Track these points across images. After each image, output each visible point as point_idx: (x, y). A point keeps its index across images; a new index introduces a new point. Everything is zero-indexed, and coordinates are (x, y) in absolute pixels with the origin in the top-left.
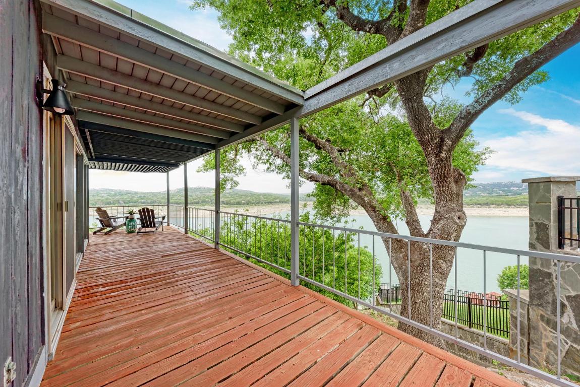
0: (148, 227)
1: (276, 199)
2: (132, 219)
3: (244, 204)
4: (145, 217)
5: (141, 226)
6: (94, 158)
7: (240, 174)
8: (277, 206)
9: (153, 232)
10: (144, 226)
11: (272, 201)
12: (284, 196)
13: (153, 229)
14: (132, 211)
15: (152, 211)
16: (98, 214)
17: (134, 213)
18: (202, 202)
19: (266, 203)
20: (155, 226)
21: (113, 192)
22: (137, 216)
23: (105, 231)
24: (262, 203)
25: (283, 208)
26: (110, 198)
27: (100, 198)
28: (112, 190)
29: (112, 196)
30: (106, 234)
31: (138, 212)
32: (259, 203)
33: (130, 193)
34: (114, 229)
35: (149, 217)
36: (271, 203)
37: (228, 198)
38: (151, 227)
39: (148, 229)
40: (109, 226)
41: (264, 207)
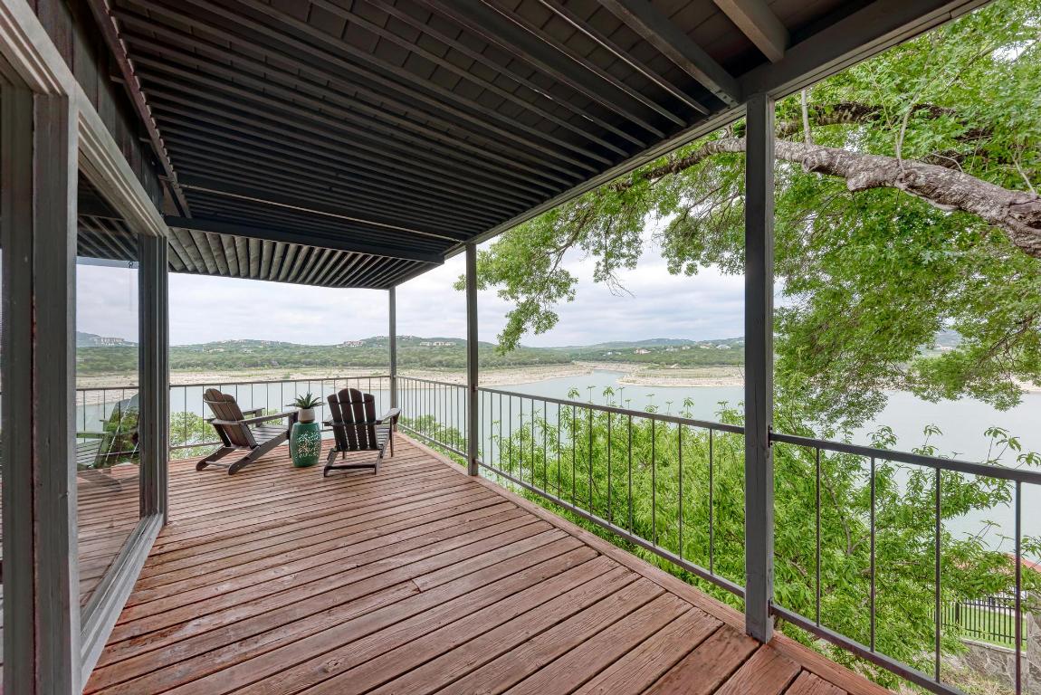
0: (354, 448)
1: (533, 357)
2: (308, 426)
4: (349, 421)
5: (333, 446)
6: (189, 216)
7: (559, 295)
8: (535, 369)
9: (373, 466)
10: (342, 445)
11: (527, 361)
12: (546, 351)
13: (369, 456)
14: (309, 397)
15: (370, 399)
16: (212, 406)
17: (314, 405)
18: (405, 363)
19: (515, 364)
20: (374, 446)
21: (261, 345)
22: (322, 414)
23: (230, 460)
24: (509, 365)
25: (547, 374)
26: (256, 355)
27: (240, 355)
28: (259, 342)
29: (259, 353)
30: (234, 470)
31: (326, 401)
32: (503, 364)
33: (287, 347)
34: (258, 451)
35: (360, 419)
36: (525, 364)
37: (449, 355)
38: (364, 447)
39: (356, 457)
40: (244, 442)
41: (513, 371)
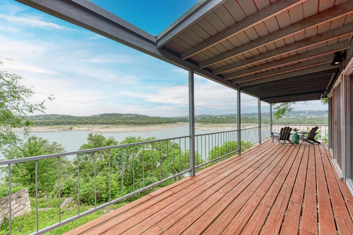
3: (145, 124)
21: (59, 116)
26: (57, 120)
27: (50, 120)
28: (58, 115)
29: (58, 119)
33: (70, 117)
